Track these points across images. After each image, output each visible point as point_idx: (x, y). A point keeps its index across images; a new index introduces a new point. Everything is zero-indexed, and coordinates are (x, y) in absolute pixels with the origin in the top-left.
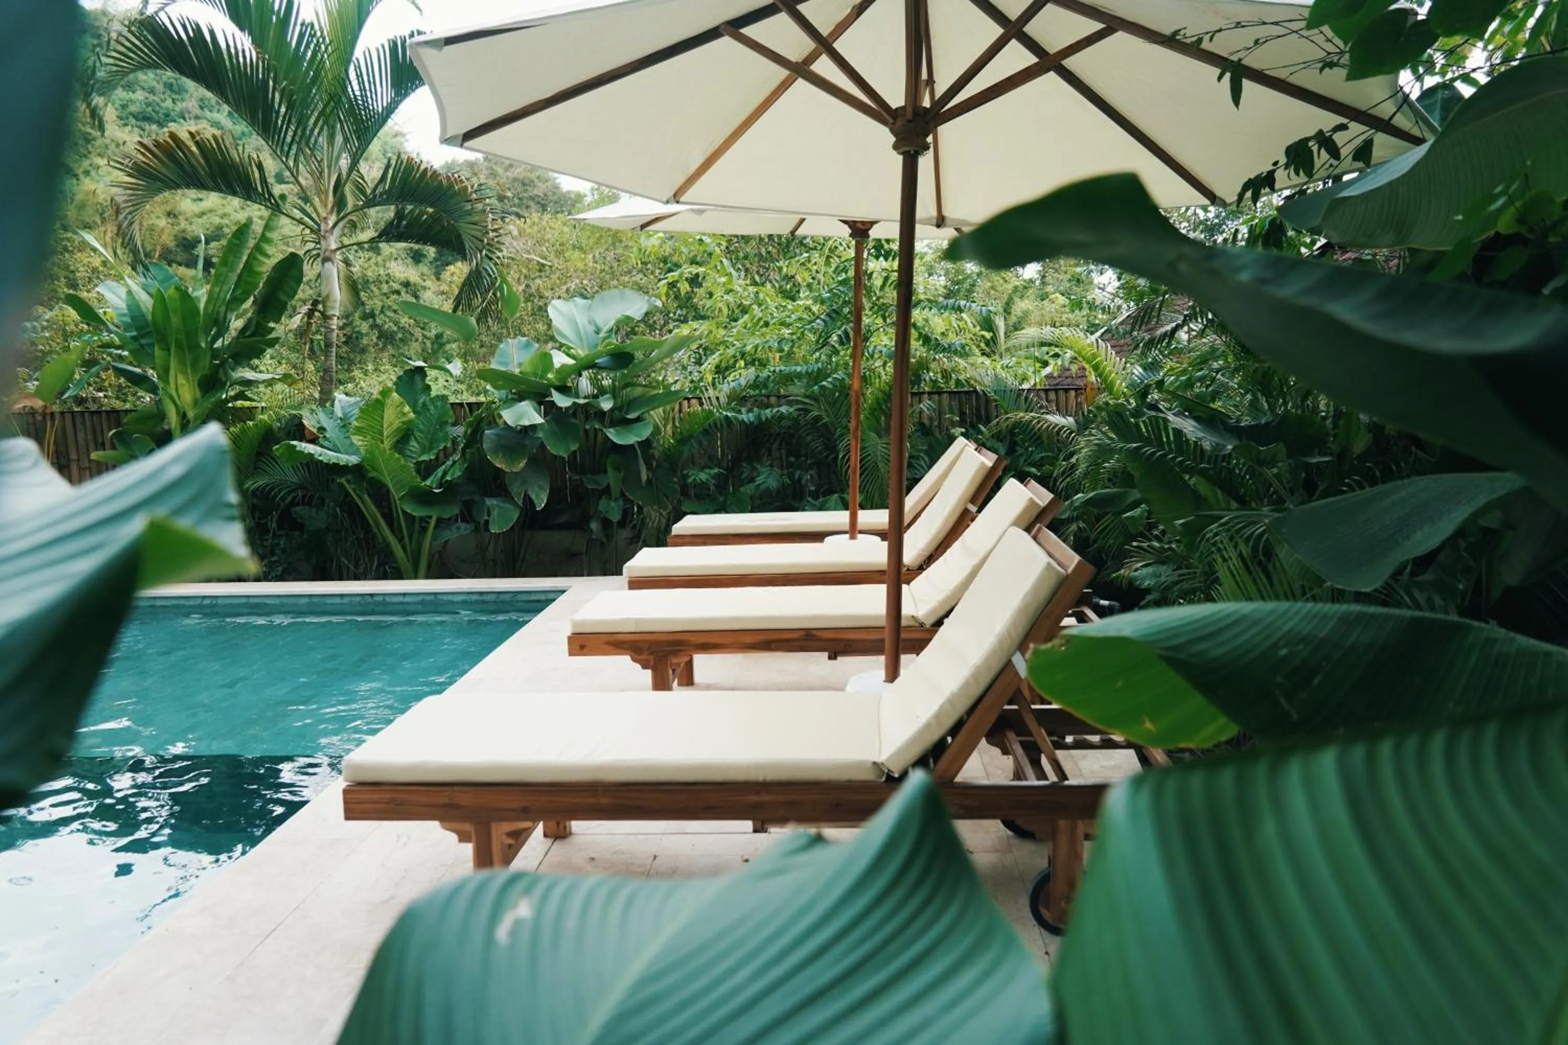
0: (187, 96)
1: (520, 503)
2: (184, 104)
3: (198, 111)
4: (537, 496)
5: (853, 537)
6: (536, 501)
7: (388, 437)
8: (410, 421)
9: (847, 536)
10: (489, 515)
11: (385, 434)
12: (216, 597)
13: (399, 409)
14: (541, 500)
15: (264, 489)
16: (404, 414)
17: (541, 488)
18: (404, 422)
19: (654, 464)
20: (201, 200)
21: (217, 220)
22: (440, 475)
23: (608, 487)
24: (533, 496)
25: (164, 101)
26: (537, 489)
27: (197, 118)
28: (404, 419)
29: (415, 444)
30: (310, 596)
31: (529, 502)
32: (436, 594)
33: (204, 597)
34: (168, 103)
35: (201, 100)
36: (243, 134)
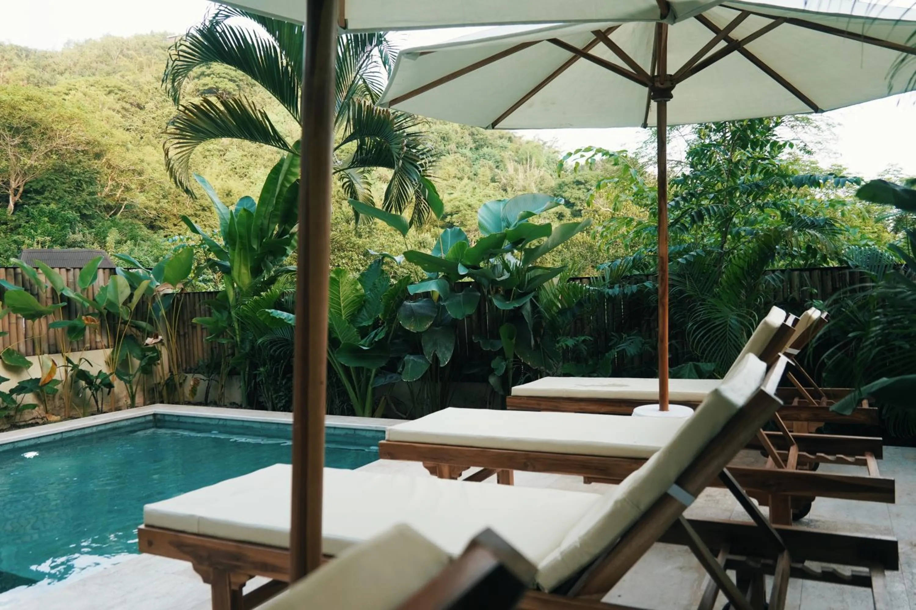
0: (451, 142)
1: (430, 360)
2: (449, 146)
3: (456, 150)
4: (444, 354)
5: (663, 408)
6: (441, 359)
7: (344, 307)
8: (363, 296)
9: (657, 406)
10: (403, 368)
11: (342, 305)
12: (226, 420)
13: (353, 287)
14: (445, 359)
15: (264, 343)
16: (357, 290)
17: (447, 348)
18: (357, 296)
19: (542, 331)
20: (452, 194)
21: (457, 203)
22: (372, 336)
23: (502, 348)
24: (440, 355)
25: (439, 146)
26: (443, 350)
27: (455, 153)
28: (358, 294)
29: (365, 314)
30: (278, 424)
31: (436, 359)
32: (355, 430)
33: (220, 419)
34: (442, 147)
35: (457, 143)
36: (477, 159)
